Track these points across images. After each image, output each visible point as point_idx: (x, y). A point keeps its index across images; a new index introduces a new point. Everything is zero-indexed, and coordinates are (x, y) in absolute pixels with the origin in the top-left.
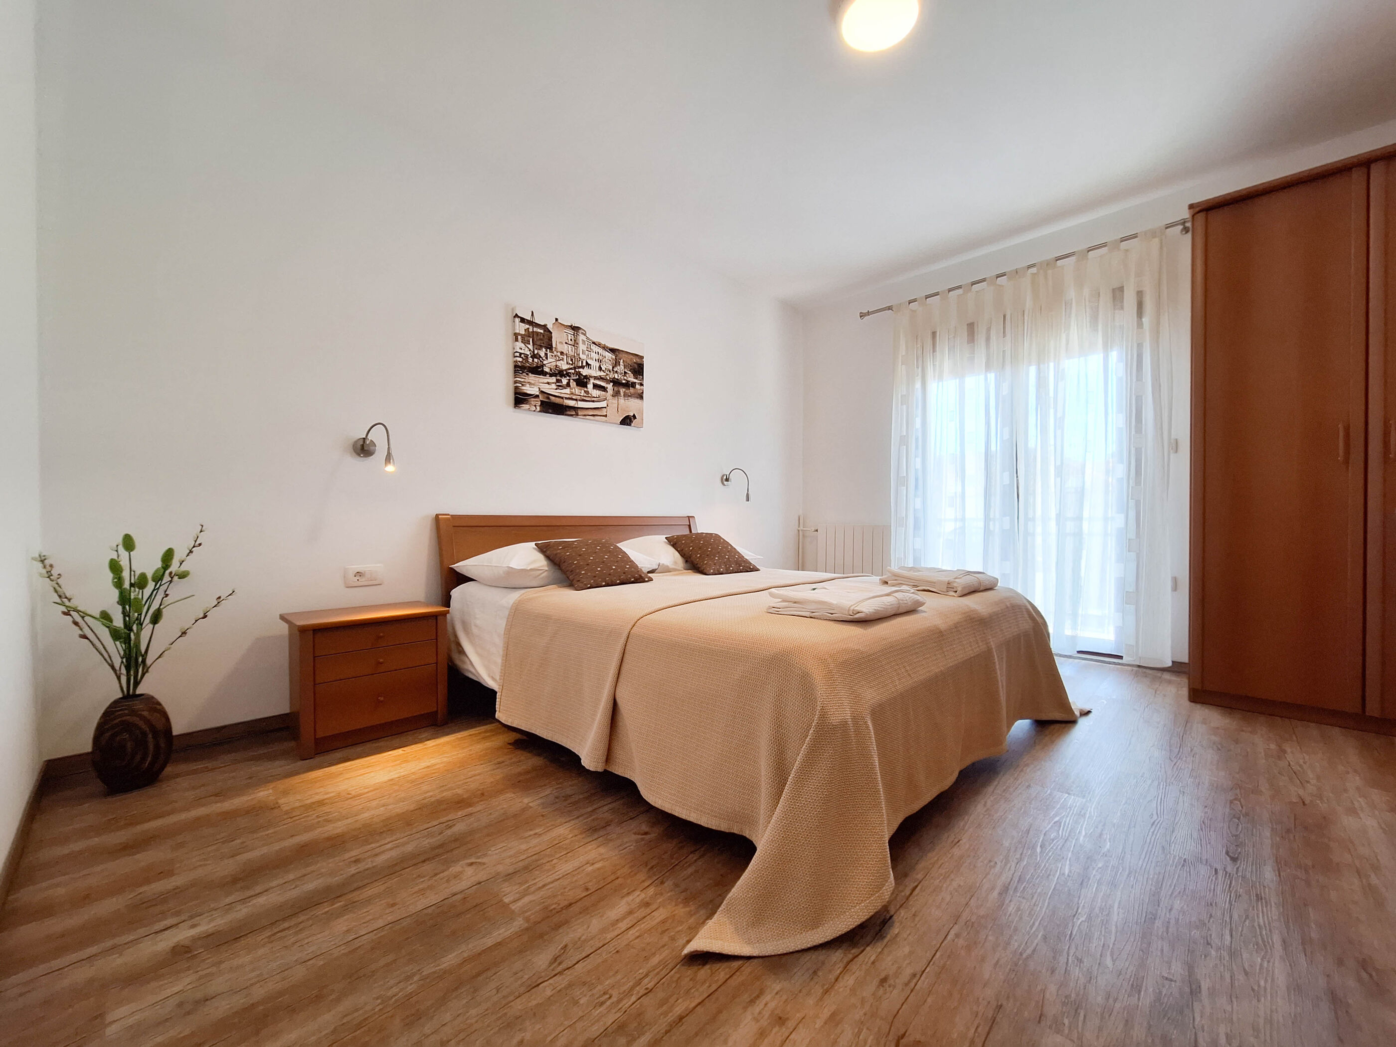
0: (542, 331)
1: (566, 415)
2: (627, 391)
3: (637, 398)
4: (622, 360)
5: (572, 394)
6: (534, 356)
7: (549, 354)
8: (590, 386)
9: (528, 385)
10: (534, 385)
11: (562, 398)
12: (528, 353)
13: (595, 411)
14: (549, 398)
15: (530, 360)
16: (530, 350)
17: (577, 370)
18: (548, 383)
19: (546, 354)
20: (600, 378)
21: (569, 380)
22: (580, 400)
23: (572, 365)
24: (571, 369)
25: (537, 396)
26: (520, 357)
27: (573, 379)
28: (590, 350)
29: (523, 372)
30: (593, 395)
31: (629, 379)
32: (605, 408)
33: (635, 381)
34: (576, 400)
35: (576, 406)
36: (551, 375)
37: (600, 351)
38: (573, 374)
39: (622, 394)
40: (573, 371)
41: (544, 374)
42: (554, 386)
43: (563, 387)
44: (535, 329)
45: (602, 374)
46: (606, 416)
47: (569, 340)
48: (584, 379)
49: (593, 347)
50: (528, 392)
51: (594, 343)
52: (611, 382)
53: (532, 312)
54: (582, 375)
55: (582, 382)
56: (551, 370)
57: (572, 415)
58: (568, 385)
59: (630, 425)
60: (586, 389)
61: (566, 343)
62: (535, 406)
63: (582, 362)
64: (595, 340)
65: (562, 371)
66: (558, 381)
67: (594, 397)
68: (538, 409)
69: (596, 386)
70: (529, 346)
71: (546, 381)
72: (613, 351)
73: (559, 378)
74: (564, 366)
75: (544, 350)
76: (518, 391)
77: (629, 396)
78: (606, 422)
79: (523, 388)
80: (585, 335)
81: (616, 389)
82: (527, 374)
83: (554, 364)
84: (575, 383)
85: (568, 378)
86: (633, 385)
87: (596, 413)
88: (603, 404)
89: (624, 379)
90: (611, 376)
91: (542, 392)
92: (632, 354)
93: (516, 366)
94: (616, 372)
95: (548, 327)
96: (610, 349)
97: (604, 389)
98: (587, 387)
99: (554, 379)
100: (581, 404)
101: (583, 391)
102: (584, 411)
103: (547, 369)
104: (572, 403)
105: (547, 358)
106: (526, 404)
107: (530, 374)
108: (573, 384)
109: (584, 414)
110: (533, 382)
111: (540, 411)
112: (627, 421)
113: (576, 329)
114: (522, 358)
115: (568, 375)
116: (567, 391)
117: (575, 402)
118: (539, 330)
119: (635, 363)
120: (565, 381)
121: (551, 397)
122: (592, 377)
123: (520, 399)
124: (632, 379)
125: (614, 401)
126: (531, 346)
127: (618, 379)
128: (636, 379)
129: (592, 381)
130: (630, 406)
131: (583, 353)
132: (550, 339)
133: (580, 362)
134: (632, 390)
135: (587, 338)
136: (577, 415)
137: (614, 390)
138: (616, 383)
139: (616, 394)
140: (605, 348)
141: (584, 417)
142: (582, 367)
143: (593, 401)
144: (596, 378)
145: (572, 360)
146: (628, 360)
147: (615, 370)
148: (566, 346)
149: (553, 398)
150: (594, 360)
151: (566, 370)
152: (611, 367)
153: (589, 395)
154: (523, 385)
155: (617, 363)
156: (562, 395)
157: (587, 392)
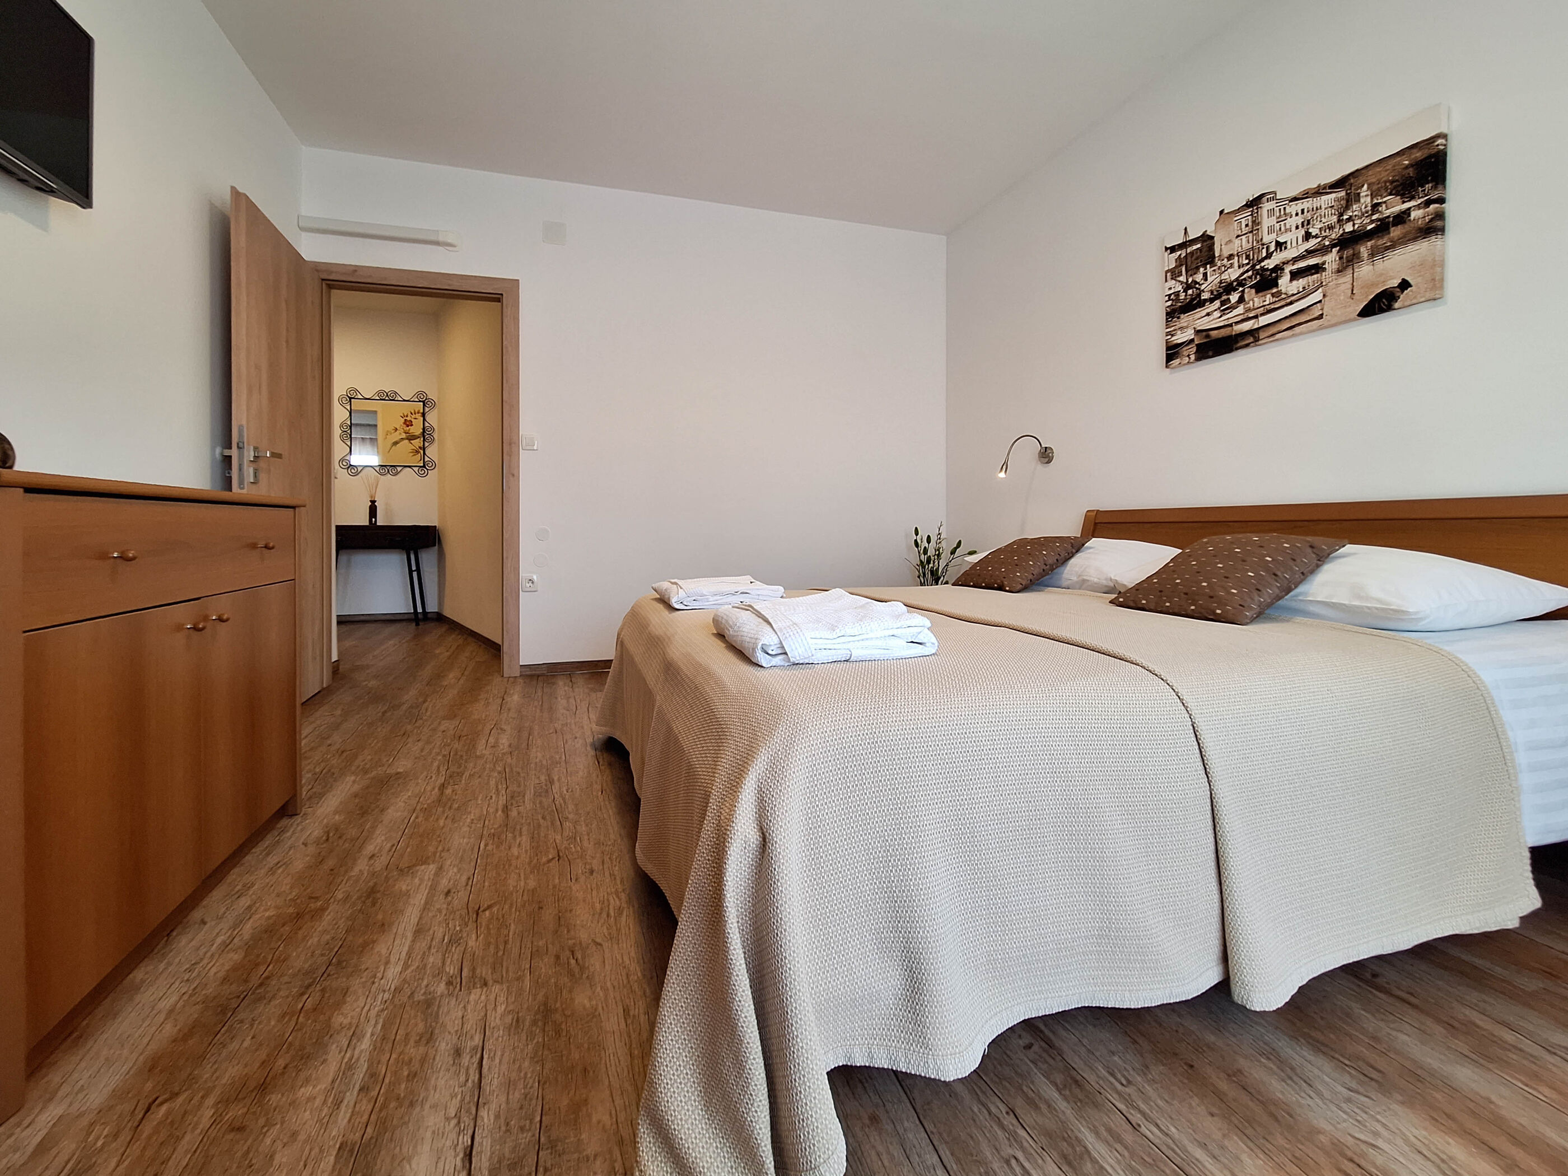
0: (1199, 246)
1: (1237, 349)
2: (1380, 242)
3: (1415, 239)
4: (1366, 186)
5: (1249, 310)
6: (1188, 287)
7: (1209, 271)
8: (1284, 280)
9: (1179, 332)
10: (1190, 327)
11: (1231, 325)
12: (1180, 288)
13: (1293, 319)
14: (1208, 336)
15: (1182, 296)
16: (1182, 282)
17: (1258, 267)
18: (1208, 314)
19: (1205, 275)
20: (1310, 253)
21: (1243, 292)
22: (1262, 314)
23: (1248, 264)
24: (1247, 271)
25: (1192, 340)
26: (1169, 300)
27: (1251, 287)
28: (1283, 217)
29: (1173, 318)
30: (1291, 293)
31: (1388, 213)
32: (1320, 301)
33: (1407, 205)
34: (1256, 317)
35: (1256, 326)
36: (1211, 300)
37: (1306, 204)
38: (1250, 277)
40: (1250, 273)
41: (1202, 304)
42: (1217, 314)
43: (1233, 308)
44: (1189, 250)
45: (1312, 243)
46: (1321, 317)
47: (1243, 226)
48: (1270, 275)
49: (1294, 208)
50: (1179, 341)
51: (1295, 199)
52: (1333, 246)
53: (1186, 228)
54: (1267, 270)
55: (1267, 281)
56: (1212, 293)
57: (1247, 346)
58: (1241, 300)
59: (1390, 308)
60: (1275, 290)
61: (1238, 236)
63: (1268, 248)
64: (1292, 195)
65: (1231, 284)
66: (1223, 303)
67: (1293, 295)
68: (1193, 357)
69: (1295, 275)
70: (1181, 278)
71: (1204, 313)
72: (1339, 184)
73: (1224, 297)
74: (1233, 274)
75: (1202, 270)
76: (1170, 344)
77: (1387, 248)
78: (1321, 328)
79: (1173, 338)
80: (1274, 198)
82: (1179, 318)
83: (1218, 280)
84: (1253, 291)
85: (1241, 289)
86: (1401, 218)
87: (1293, 324)
88: (1317, 296)
89: (1372, 222)
90: (1333, 236)
91: (1198, 332)
92: (1398, 154)
93: (1167, 314)
94: (1349, 219)
95: (1208, 233)
96: (1331, 187)
97: (1317, 269)
98: (1276, 285)
99: (1217, 304)
100: (1264, 320)
101: (1269, 296)
103: (1205, 296)
104: (1247, 326)
105: (1206, 280)
106: (1177, 358)
107: (1182, 316)
108: (1249, 294)
109: (1270, 333)
110: (1185, 324)
111: (1198, 359)
112: (1382, 303)
113: (1254, 203)
114: (1172, 300)
115: (1241, 284)
116: (1240, 309)
117: (1252, 321)
118: (1195, 247)
119: (1407, 167)
120: (1234, 298)
121: (1212, 333)
122: (1288, 262)
123: (1172, 352)
124: (1394, 207)
125: (1341, 280)
126: (1183, 278)
127: (1354, 231)
128: (1412, 198)
129: (1288, 269)
131: (1271, 230)
132: (1211, 248)
133: (1264, 251)
134: (1396, 232)
135: (1280, 200)
136: (1257, 340)
137: (1341, 258)
138: (1348, 242)
139: (1348, 263)
140: (1319, 192)
141: (1271, 339)
142: (1269, 256)
143: (1291, 303)
144: (1295, 260)
145: (1248, 257)
146: (1385, 174)
147: (1345, 217)
148: (1237, 242)
149: (1216, 332)
150: (1294, 228)
151: (1237, 280)
152: (1335, 218)
153: (1283, 296)
154: (1172, 335)
155: (1351, 199)
156: (1231, 321)
157: (1280, 293)
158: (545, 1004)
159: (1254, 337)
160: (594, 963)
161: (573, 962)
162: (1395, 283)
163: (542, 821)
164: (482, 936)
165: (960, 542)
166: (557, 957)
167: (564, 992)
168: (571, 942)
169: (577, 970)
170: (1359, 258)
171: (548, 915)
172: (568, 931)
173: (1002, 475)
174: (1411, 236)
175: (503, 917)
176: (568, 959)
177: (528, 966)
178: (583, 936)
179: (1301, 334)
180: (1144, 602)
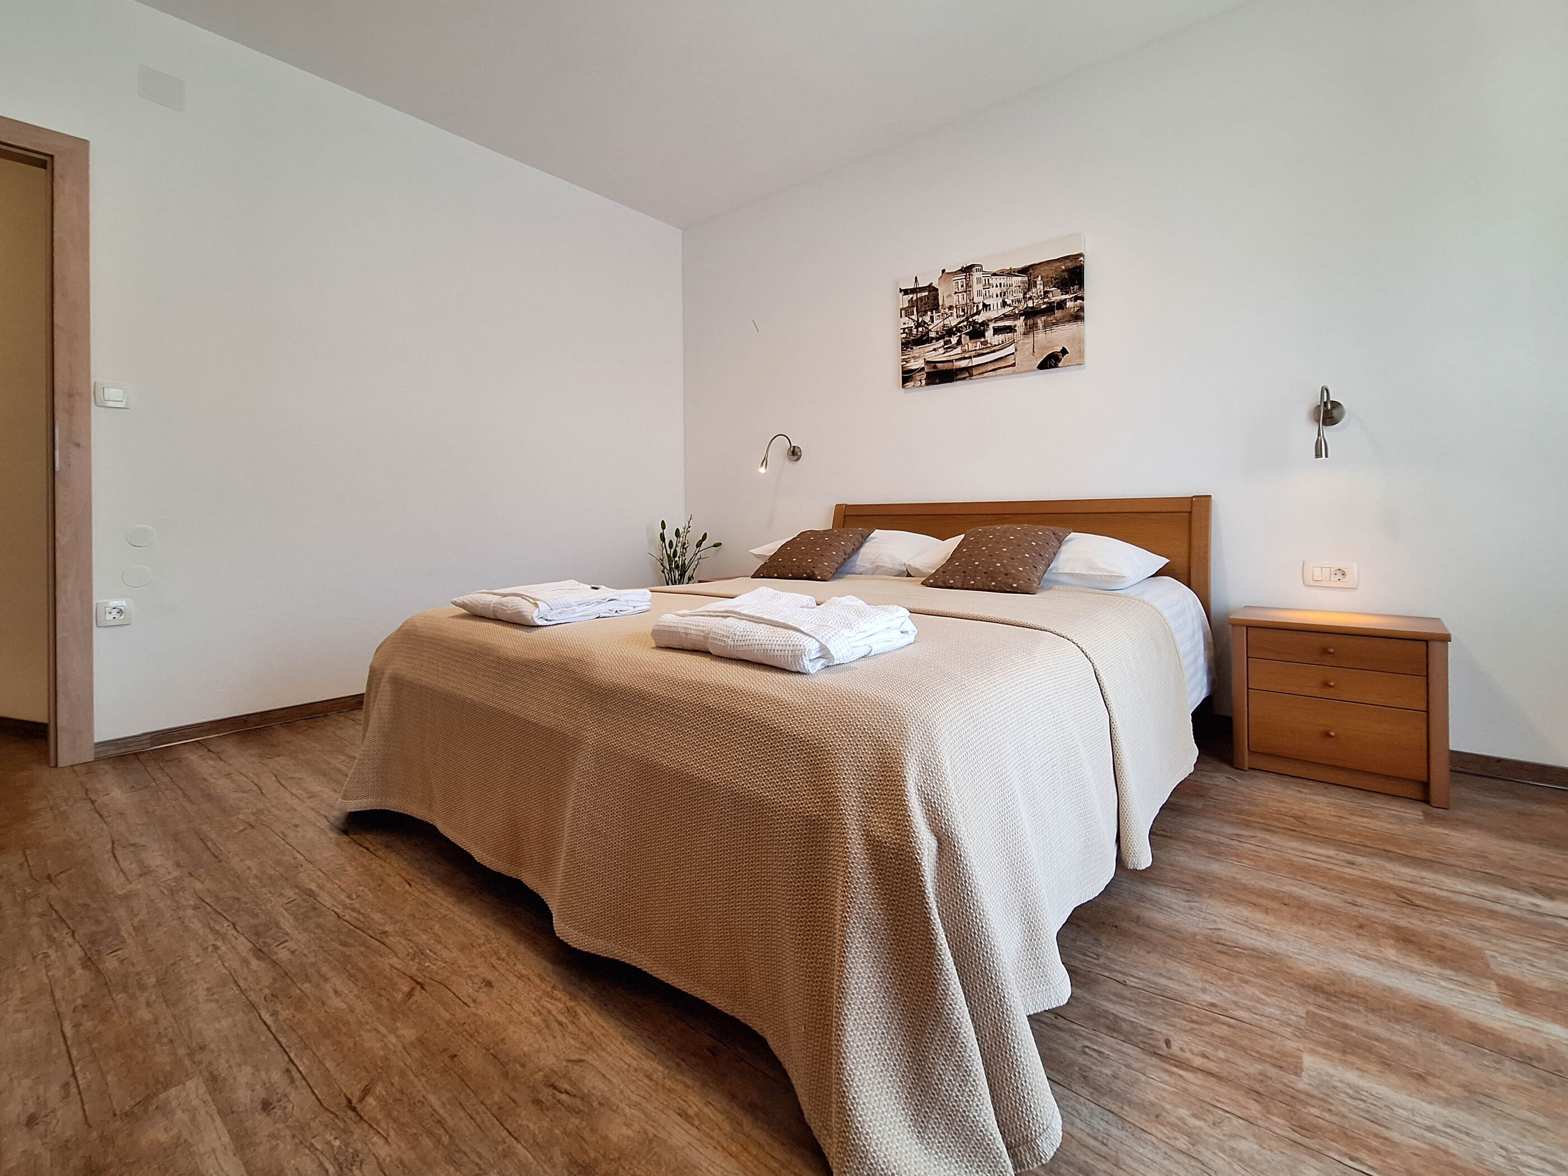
0: (927, 293)
1: (957, 380)
2: (1049, 319)
3: (1069, 321)
4: (1040, 277)
5: (964, 352)
6: (919, 325)
7: (935, 315)
8: (989, 333)
9: (912, 360)
10: (921, 357)
11: (952, 361)
12: (912, 325)
13: (996, 363)
14: (935, 367)
15: (914, 331)
16: (914, 321)
17: (971, 320)
18: (935, 350)
19: (932, 318)
20: (1006, 317)
21: (960, 336)
22: (975, 357)
23: (963, 316)
24: (963, 321)
25: (923, 369)
26: (904, 333)
27: (966, 334)
28: (987, 285)
29: (907, 348)
30: (994, 344)
31: (1053, 299)
32: (1013, 354)
33: (1064, 297)
34: (970, 358)
35: (970, 365)
36: (937, 339)
37: (1003, 280)
38: (965, 326)
39: (1040, 325)
40: (965, 323)
41: (930, 340)
42: (941, 351)
43: (953, 348)
44: (919, 295)
45: (1008, 309)
46: (1014, 365)
47: (960, 286)
48: (980, 327)
49: (994, 281)
50: (913, 368)
51: (994, 274)
52: (1021, 315)
53: (916, 278)
54: (977, 323)
55: (977, 332)
56: (937, 333)
57: (964, 378)
58: (959, 343)
59: (1056, 366)
60: (983, 340)
61: (956, 293)
62: (920, 380)
63: (977, 306)
64: (994, 271)
65: (951, 329)
66: (946, 343)
67: (995, 345)
68: (924, 382)
69: (997, 331)
70: (913, 317)
71: (931, 348)
72: (1023, 271)
73: (947, 339)
74: (953, 321)
75: (929, 313)
76: (905, 369)
77: (1054, 324)
78: (1014, 373)
79: (908, 365)
80: (981, 270)
81: (1030, 322)
82: (912, 349)
83: (942, 324)
84: (968, 337)
85: (959, 334)
86: (1061, 305)
87: (997, 366)
88: (1011, 349)
89: (1044, 303)
90: (1021, 308)
91: (927, 363)
92: (1058, 260)
93: (902, 344)
94: (1030, 298)
95: (934, 285)
96: (1019, 272)
97: (1010, 329)
98: (984, 337)
99: (941, 342)
100: (976, 361)
101: (979, 343)
102: (980, 367)
103: (932, 335)
104: (964, 364)
105: (933, 322)
107: (915, 348)
108: (965, 339)
110: (917, 355)
111: (927, 384)
112: (1051, 362)
113: (967, 270)
114: (906, 333)
115: (959, 330)
116: (959, 350)
117: (968, 361)
118: (923, 294)
119: (1063, 271)
120: (954, 340)
121: (938, 365)
122: (991, 320)
123: (908, 376)
124: (1057, 296)
125: (1026, 341)
126: (914, 317)
127: (1033, 307)
128: (1067, 293)
129: (992, 325)
130: (1059, 337)
131: (979, 293)
132: (936, 298)
133: (975, 308)
134: (1058, 314)
135: (985, 273)
136: (971, 375)
137: (1026, 325)
138: (1030, 314)
139: (1030, 330)
140: (1010, 273)
142: (978, 313)
143: (994, 351)
144: (996, 320)
145: (963, 310)
146: (1050, 272)
147: (1028, 296)
148: (955, 297)
149: (941, 364)
150: (995, 296)
151: (956, 326)
152: (1021, 295)
153: (989, 345)
154: (907, 362)
155: (1031, 284)
156: (952, 358)
157: (986, 343)
158: (573, 1162)
159: (969, 373)
160: (592, 1083)
161: (563, 1097)
162: (1059, 349)
163: (347, 951)
164: (392, 1133)
165: (705, 534)
166: (537, 1102)
167: (586, 1134)
168: (539, 1076)
169: (578, 1102)
170: (1037, 327)
171: (473, 1059)
172: (523, 1066)
173: (762, 470)
174: (1067, 319)
175: (402, 1093)
176: (554, 1096)
177: (505, 1133)
178: (549, 1061)
179: (1001, 375)
180: (952, 582)
